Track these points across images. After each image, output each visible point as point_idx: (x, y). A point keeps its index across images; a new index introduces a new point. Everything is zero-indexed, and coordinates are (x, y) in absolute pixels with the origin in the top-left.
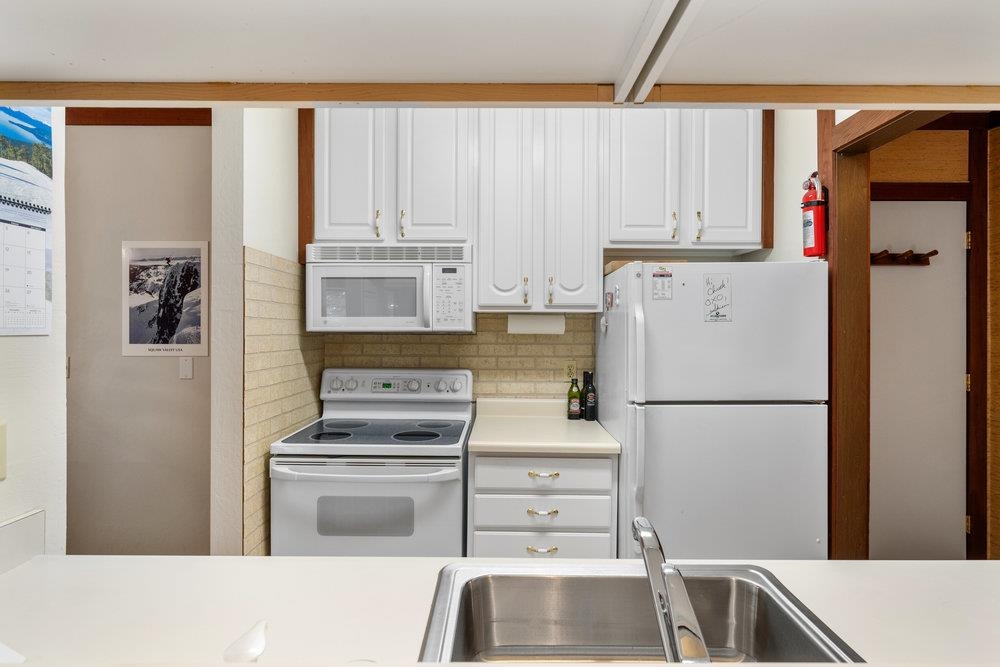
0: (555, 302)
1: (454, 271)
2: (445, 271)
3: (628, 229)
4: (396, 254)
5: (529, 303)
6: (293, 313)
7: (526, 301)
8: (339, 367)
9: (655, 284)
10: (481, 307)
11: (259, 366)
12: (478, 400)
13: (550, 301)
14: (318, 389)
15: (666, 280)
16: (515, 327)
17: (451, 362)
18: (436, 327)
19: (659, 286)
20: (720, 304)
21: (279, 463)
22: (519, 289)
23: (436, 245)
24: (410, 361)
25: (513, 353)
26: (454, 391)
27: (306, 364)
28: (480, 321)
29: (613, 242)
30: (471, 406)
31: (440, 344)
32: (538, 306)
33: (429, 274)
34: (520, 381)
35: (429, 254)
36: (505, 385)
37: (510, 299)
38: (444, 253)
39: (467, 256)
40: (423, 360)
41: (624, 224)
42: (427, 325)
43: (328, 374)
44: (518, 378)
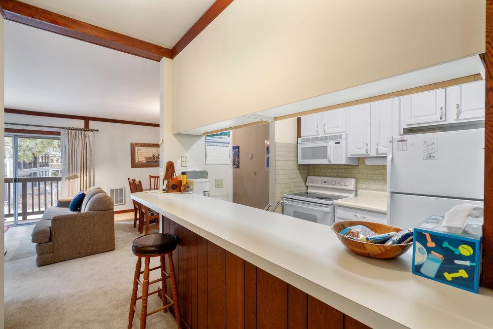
0: (379, 153)
1: (339, 143)
2: (336, 143)
3: (415, 118)
4: (322, 139)
5: (369, 153)
6: (294, 159)
7: (367, 153)
8: (313, 176)
9: (398, 144)
10: (351, 155)
11: (280, 173)
12: (358, 190)
13: (377, 152)
14: (305, 182)
15: (404, 143)
16: (368, 162)
17: (350, 176)
18: (333, 163)
19: (400, 145)
20: (431, 152)
21: (285, 200)
22: (365, 148)
23: (338, 134)
24: (335, 174)
25: (374, 173)
26: (347, 186)
27: (300, 174)
28: (360, 160)
29: (408, 125)
30: (354, 192)
31: (345, 169)
32: (373, 154)
33: (331, 145)
34: (377, 184)
35: (331, 138)
36: (370, 185)
37: (361, 152)
38: (336, 137)
39: (344, 137)
40: (340, 174)
41: (413, 117)
42: (330, 162)
43: (309, 178)
44: (376, 183)
